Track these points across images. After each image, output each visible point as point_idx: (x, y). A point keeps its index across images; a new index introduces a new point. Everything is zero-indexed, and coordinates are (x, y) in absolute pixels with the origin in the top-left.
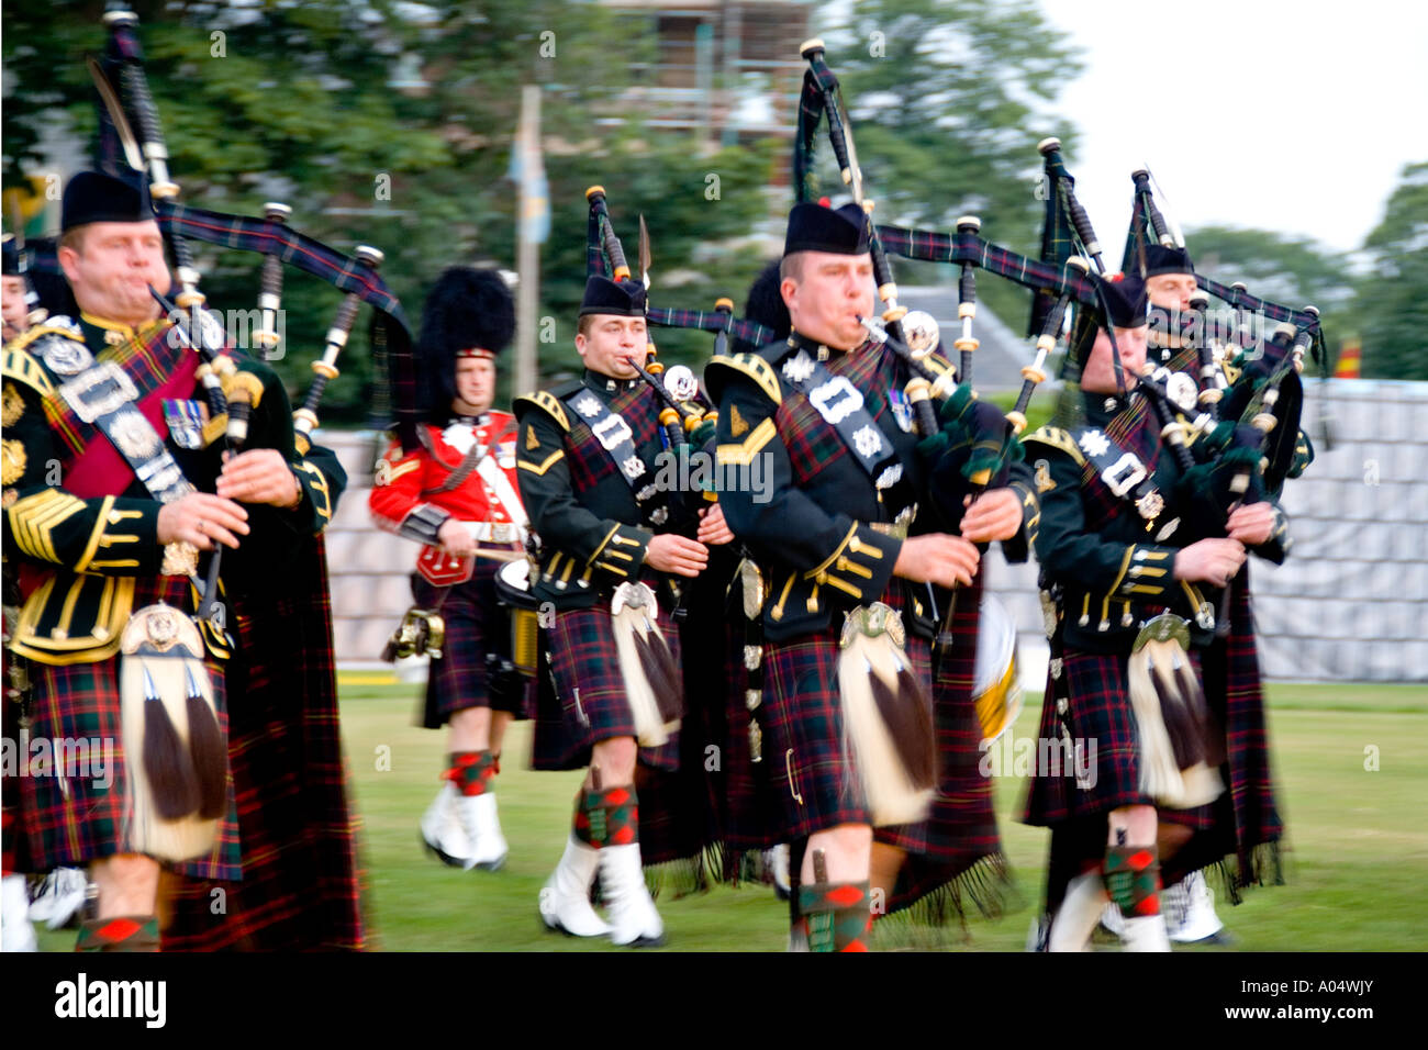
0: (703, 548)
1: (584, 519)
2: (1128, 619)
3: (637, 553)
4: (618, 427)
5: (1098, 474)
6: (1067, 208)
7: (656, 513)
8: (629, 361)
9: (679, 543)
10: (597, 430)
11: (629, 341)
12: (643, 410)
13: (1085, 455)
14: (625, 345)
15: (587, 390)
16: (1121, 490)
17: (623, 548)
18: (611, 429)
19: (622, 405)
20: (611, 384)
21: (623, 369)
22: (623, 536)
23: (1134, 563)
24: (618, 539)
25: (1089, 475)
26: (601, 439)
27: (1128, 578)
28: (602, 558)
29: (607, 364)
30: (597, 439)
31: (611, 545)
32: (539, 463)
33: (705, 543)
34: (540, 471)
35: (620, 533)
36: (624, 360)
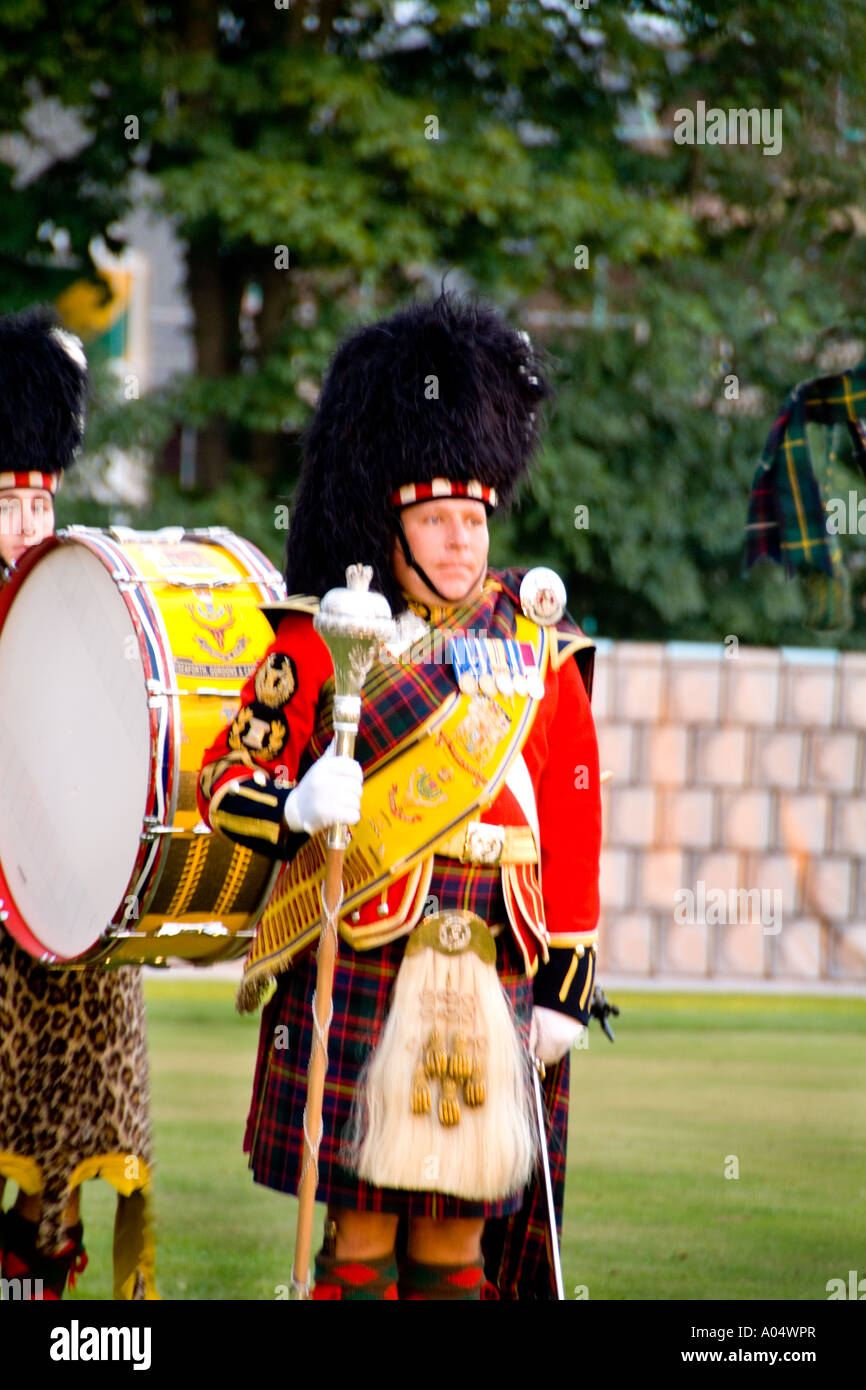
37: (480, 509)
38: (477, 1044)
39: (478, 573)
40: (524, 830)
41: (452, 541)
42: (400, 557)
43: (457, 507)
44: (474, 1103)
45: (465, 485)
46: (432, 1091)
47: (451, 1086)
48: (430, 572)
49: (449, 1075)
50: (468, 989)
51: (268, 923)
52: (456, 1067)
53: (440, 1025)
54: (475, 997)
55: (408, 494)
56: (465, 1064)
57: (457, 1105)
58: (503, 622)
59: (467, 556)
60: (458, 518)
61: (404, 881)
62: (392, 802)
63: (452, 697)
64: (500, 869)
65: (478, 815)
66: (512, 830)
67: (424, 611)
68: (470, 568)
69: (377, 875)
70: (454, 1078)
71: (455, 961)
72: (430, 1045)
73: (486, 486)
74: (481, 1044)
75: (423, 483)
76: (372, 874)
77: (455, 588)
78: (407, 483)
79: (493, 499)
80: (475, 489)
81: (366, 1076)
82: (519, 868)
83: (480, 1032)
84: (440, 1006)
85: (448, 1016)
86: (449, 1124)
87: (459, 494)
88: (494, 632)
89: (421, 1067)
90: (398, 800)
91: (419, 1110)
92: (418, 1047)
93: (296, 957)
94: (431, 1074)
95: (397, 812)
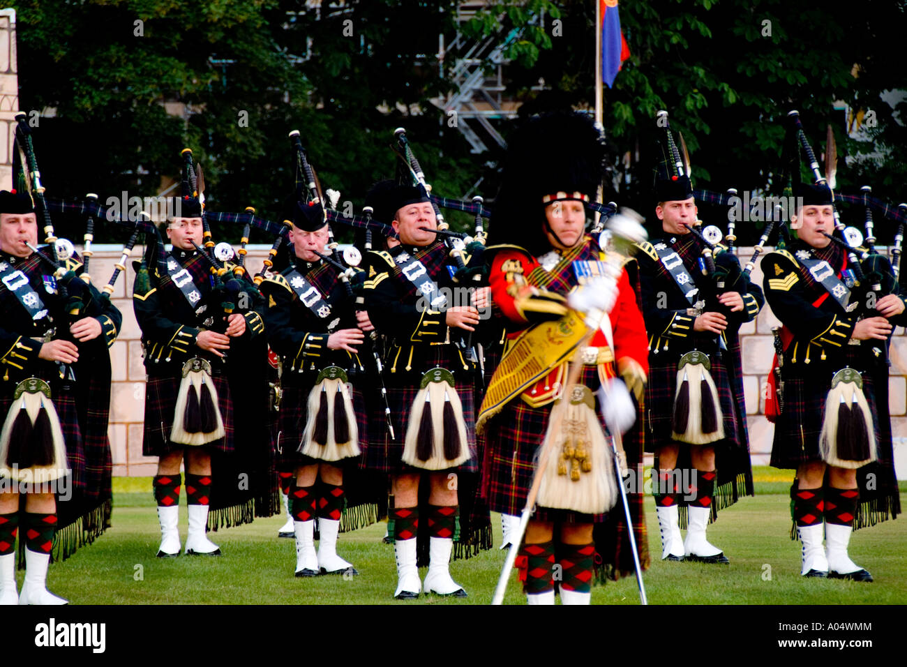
0: (226, 337)
1: (166, 323)
2: (313, 368)
3: (192, 340)
4: (185, 276)
5: (298, 297)
6: (301, 166)
7: (207, 321)
8: (191, 241)
9: (213, 336)
10: (174, 278)
11: (190, 231)
12: (200, 266)
13: (292, 288)
14: (188, 233)
15: (171, 257)
16: (309, 304)
17: (184, 338)
18: (181, 277)
19: (188, 264)
20: (183, 253)
21: (188, 245)
22: (184, 332)
23: (308, 341)
24: (181, 334)
25: (295, 297)
26: (176, 282)
27: (304, 349)
28: (173, 343)
29: (180, 243)
30: (173, 282)
31: (178, 337)
32: (143, 295)
33: (228, 336)
34: (144, 299)
35: (182, 330)
36: (188, 241)
37: (580, 205)
38: (587, 444)
39: (580, 233)
40: (606, 348)
41: (567, 220)
42: (544, 227)
43: (568, 204)
44: (587, 471)
45: (572, 194)
46: (567, 465)
47: (576, 463)
48: (559, 234)
49: (575, 458)
50: (582, 419)
51: (490, 393)
52: (579, 455)
53: (571, 435)
54: (586, 423)
55: (547, 199)
56: (582, 453)
57: (579, 471)
58: (594, 253)
59: (574, 226)
60: (569, 209)
61: (556, 370)
62: (549, 336)
63: (575, 287)
64: (597, 366)
65: (587, 342)
66: (602, 348)
67: (559, 252)
68: (576, 231)
69: (543, 369)
70: (578, 459)
71: (577, 407)
72: (566, 444)
73: (583, 194)
74: (589, 443)
75: (553, 195)
76: (541, 369)
77: (569, 241)
78: (546, 195)
79: (586, 198)
80: (577, 195)
81: (537, 459)
82: (605, 364)
83: (589, 439)
84: (570, 427)
85: (574, 431)
86: (575, 480)
87: (570, 198)
88: (591, 258)
89: (562, 454)
90: (552, 334)
91: (561, 474)
92: (560, 445)
93: (504, 406)
94: (567, 457)
95: (551, 340)
